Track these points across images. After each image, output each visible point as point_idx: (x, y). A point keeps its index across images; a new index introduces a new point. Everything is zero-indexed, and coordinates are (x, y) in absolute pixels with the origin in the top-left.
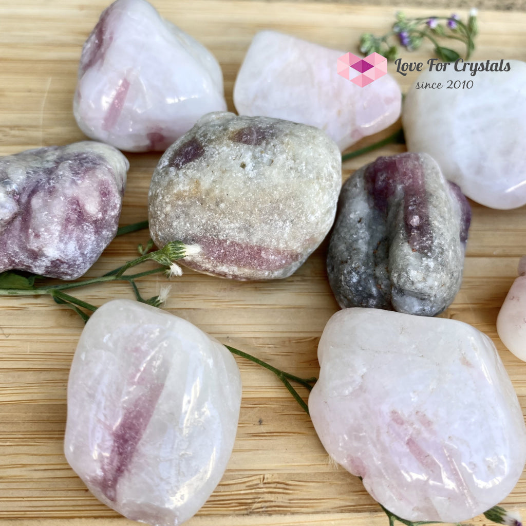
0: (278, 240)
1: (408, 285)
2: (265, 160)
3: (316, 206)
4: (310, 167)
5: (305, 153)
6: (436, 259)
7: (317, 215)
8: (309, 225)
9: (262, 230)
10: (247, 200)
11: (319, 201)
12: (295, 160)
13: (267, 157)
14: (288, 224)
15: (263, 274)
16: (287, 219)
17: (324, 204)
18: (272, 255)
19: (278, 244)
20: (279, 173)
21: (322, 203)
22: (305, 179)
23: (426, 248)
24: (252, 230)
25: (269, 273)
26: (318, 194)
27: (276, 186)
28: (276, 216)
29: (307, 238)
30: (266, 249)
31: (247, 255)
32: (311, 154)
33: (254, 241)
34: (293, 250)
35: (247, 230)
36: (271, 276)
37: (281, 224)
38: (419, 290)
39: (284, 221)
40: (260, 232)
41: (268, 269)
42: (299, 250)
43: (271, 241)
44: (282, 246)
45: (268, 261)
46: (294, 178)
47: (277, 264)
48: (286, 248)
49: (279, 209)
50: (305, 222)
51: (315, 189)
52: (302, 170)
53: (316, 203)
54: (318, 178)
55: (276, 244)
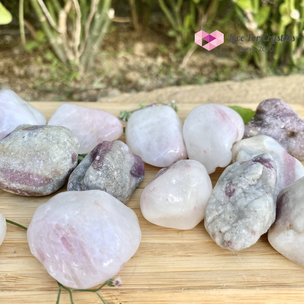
0: (37, 170)
1: (89, 183)
2: (34, 135)
3: (56, 155)
4: (54, 138)
5: (52, 133)
6: (103, 171)
7: (57, 159)
8: (53, 163)
9: (30, 165)
10: (23, 151)
11: (58, 152)
12: (47, 135)
13: (34, 134)
14: (42, 162)
15: (33, 188)
16: (41, 159)
17: (61, 154)
18: (35, 178)
19: (38, 172)
20: (38, 140)
21: (60, 154)
22: (51, 143)
23: (100, 167)
24: (24, 164)
25: (36, 187)
26: (57, 149)
27: (36, 145)
28: (36, 158)
29: (53, 170)
30: (32, 174)
31: (24, 177)
32: (56, 133)
33: (26, 170)
34: (46, 176)
35: (23, 164)
36: (37, 190)
37: (38, 161)
38: (94, 185)
39: (40, 161)
40: (28, 165)
41: (34, 185)
42: (50, 177)
43: (34, 170)
44: (39, 173)
45: (34, 180)
46: (45, 142)
47: (39, 183)
48: (42, 174)
49: (37, 155)
50: (50, 161)
51: (55, 147)
52: (50, 139)
53: (56, 153)
54: (58, 143)
55: (36, 171)
